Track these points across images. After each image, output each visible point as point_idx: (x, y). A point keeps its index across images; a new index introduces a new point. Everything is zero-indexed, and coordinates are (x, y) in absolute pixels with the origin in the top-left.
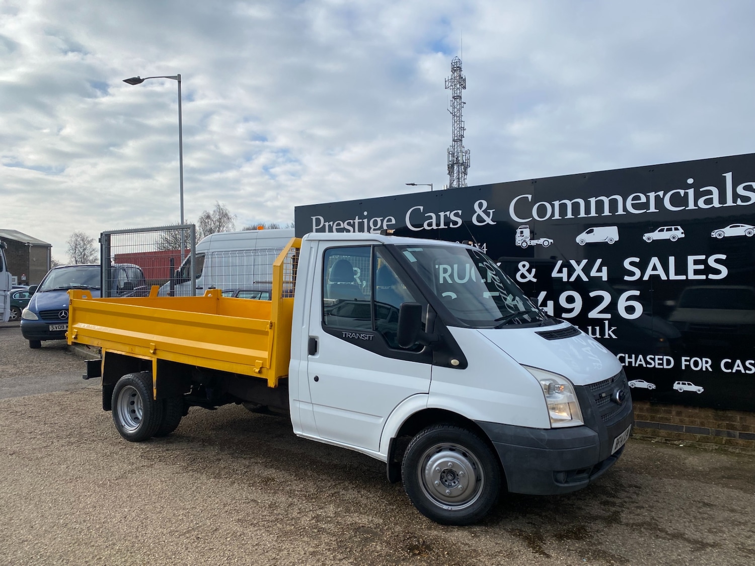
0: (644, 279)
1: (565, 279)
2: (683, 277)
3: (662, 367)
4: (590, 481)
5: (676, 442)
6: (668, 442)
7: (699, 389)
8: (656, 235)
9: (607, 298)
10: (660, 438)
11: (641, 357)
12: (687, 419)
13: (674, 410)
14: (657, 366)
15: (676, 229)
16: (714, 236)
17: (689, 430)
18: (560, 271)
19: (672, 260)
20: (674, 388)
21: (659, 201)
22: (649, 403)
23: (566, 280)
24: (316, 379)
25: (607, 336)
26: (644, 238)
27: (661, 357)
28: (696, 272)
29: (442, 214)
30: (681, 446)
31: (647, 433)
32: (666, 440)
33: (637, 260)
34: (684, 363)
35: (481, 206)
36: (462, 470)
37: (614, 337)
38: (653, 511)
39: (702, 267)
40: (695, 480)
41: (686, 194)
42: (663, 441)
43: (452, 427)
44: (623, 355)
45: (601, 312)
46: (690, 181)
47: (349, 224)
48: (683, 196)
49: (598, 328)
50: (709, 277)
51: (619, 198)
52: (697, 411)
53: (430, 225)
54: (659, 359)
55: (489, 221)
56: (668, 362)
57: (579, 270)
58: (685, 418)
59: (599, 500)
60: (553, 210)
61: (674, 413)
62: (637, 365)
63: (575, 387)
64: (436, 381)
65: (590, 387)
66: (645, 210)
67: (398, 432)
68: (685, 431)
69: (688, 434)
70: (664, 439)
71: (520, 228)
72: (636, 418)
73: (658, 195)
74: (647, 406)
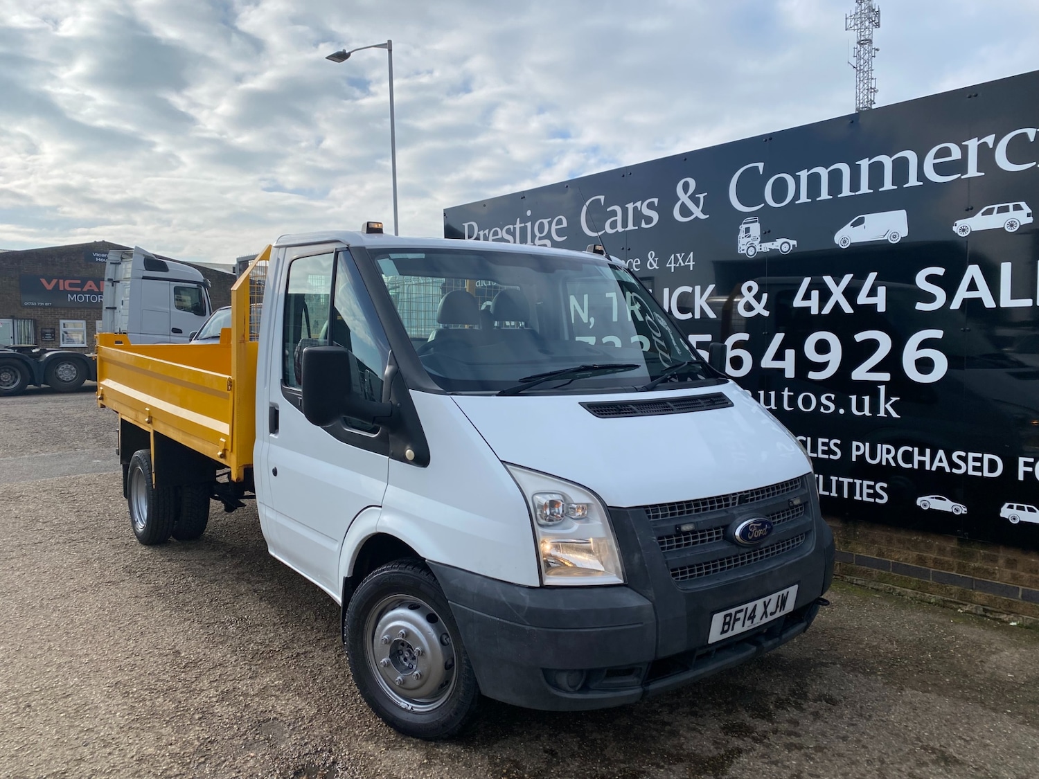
0: (951, 308)
1: (815, 311)
2: (1028, 303)
3: (979, 474)
4: (645, 693)
5: (1003, 617)
6: (988, 615)
8: (978, 223)
9: (885, 343)
10: (975, 606)
11: (941, 453)
12: (1026, 576)
13: (1003, 555)
14: (971, 472)
15: (1017, 208)
17: (1028, 596)
18: (807, 297)
19: (1006, 268)
20: (1002, 515)
21: (986, 155)
22: (955, 541)
23: (817, 313)
24: (275, 472)
25: (882, 414)
26: (955, 229)
27: (980, 455)
29: (630, 206)
30: (1012, 624)
31: (951, 594)
33: (940, 271)
34: (1022, 469)
35: (686, 187)
37: (894, 415)
42: (980, 611)
43: (411, 567)
44: (910, 449)
45: (873, 370)
47: (508, 232)
48: (1032, 140)
49: (867, 399)
51: (911, 156)
53: (614, 225)
54: (975, 459)
55: (698, 213)
57: (837, 295)
58: (1023, 574)
59: (727, 721)
60: (797, 187)
61: (1001, 562)
62: (934, 469)
63: (610, 509)
64: (392, 484)
65: (648, 512)
66: (960, 175)
67: (353, 568)
68: (1022, 596)
69: (1026, 602)
70: (981, 609)
71: (745, 223)
72: (932, 565)
73: (985, 143)
74: (952, 545)
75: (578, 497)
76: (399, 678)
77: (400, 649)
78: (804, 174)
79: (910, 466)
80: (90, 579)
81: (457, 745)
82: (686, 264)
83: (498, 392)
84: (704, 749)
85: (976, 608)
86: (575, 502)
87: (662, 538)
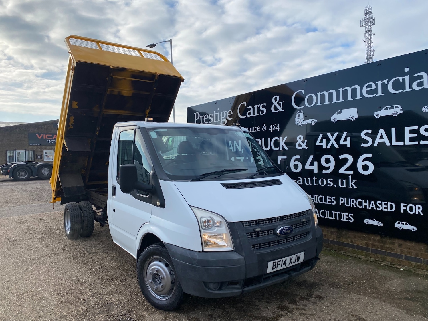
0: (374, 146)
1: (324, 147)
2: (402, 143)
3: (387, 210)
4: (243, 291)
5: (398, 267)
6: (392, 266)
7: (413, 228)
9: (351, 160)
10: (387, 262)
11: (372, 202)
12: (406, 250)
13: (397, 242)
14: (384, 210)
15: (397, 107)
16: (425, 111)
17: (407, 258)
19: (394, 130)
20: (396, 226)
21: (385, 87)
22: (379, 237)
24: (114, 211)
25: (350, 187)
26: (375, 115)
27: (387, 203)
28: (411, 139)
29: (256, 106)
30: (402, 269)
31: (378, 258)
32: (391, 264)
33: (370, 131)
34: (402, 208)
35: (276, 99)
36: (162, 274)
37: (355, 187)
38: (308, 319)
39: (415, 135)
40: (378, 297)
41: (404, 80)
42: (389, 265)
44: (361, 200)
45: (346, 170)
46: (407, 70)
47: (211, 116)
48: (401, 81)
49: (344, 181)
50: (421, 143)
51: (358, 87)
52: (413, 244)
53: (250, 114)
54: (385, 204)
55: (280, 109)
56: (392, 207)
57: (332, 140)
60: (317, 99)
61: (397, 245)
62: (370, 208)
63: (228, 223)
64: (153, 215)
65: (243, 224)
66: (375, 95)
67: (140, 246)
68: (405, 258)
69: (406, 261)
70: (390, 264)
71: (298, 113)
72: (371, 246)
73: (384, 83)
74: (378, 238)
75: (217, 219)
76: (155, 287)
77: (156, 276)
78: (319, 94)
79: (361, 207)
80: (48, 252)
81: (176, 313)
82: (277, 128)
83: (191, 180)
84: (268, 315)
85: (388, 263)
86: (216, 220)
87: (248, 233)
